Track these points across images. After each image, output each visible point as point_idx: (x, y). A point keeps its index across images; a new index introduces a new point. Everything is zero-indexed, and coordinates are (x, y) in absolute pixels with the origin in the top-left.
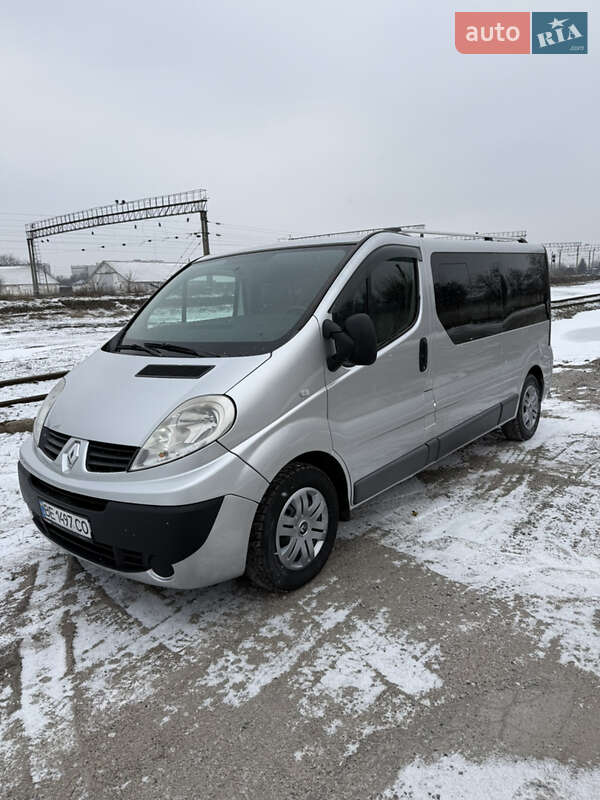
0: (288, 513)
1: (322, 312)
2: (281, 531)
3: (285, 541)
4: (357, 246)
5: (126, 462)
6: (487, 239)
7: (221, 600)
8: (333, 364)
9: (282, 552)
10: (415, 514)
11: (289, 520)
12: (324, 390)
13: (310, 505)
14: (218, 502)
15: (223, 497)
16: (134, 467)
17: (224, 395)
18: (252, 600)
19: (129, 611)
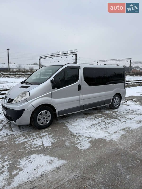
0: (40, 114)
1: (52, 78)
2: (38, 118)
3: (39, 120)
4: (63, 66)
5: (12, 102)
6: (105, 65)
7: (28, 129)
8: (53, 88)
9: (38, 122)
10: (77, 120)
11: (41, 116)
12: (51, 92)
13: (46, 114)
14: (24, 110)
15: (25, 109)
16: (13, 103)
17: (28, 91)
18: (33, 130)
19: (12, 129)
